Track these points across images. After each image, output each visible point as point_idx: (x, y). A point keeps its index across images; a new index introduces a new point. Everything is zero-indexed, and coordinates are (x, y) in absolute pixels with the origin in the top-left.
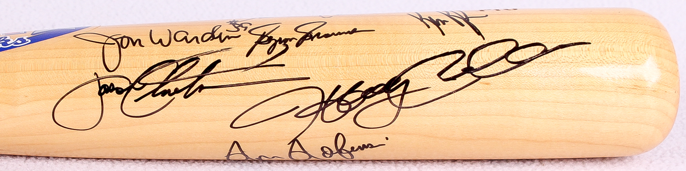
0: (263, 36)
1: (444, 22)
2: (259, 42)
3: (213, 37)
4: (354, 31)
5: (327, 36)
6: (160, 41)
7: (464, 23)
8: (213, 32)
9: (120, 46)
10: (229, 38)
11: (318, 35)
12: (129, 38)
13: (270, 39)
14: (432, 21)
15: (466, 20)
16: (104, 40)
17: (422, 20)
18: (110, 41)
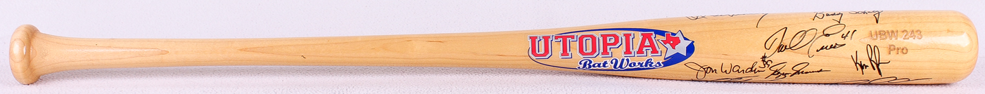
0: (775, 71)
1: (866, 66)
2: (773, 74)
3: (751, 71)
4: (821, 70)
5: (806, 73)
6: (726, 71)
7: (876, 68)
8: (752, 69)
9: (706, 72)
10: (759, 71)
11: (802, 73)
12: (711, 68)
13: (779, 73)
14: (861, 65)
15: (878, 65)
16: (698, 68)
17: (856, 64)
18: (702, 69)
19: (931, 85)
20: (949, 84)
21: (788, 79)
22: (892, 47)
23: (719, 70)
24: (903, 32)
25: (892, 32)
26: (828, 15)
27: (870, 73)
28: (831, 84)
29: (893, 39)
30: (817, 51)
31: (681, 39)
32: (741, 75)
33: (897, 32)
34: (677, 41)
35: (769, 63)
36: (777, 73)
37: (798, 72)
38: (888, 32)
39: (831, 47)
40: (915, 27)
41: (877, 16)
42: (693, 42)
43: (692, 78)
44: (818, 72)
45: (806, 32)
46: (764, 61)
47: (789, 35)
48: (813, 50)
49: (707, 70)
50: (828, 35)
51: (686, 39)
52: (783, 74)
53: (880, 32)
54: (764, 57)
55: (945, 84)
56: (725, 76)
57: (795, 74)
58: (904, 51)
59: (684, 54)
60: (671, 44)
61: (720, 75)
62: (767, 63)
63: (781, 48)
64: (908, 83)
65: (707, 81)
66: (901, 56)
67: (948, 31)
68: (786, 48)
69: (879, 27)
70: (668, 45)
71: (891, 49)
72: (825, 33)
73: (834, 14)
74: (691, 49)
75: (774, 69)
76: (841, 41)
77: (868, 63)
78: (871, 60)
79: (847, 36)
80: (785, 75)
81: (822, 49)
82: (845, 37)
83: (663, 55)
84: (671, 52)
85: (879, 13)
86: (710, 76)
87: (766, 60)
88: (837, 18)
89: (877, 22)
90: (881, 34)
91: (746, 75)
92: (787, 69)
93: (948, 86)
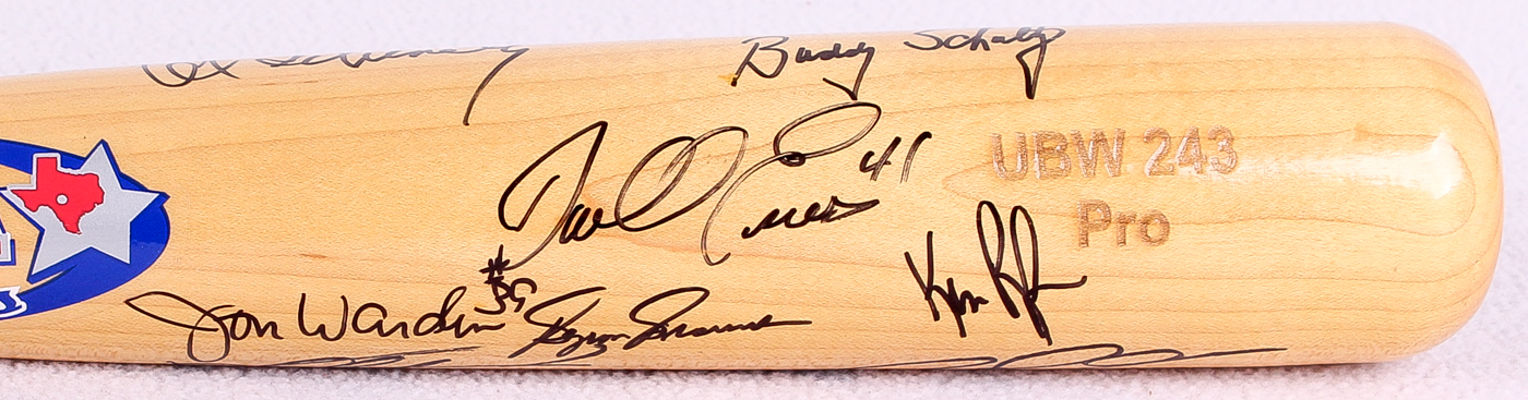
0: (554, 328)
1: (977, 302)
2: (544, 339)
3: (441, 326)
4: (766, 322)
5: (700, 330)
6: (321, 329)
7: (1021, 306)
8: (442, 316)
9: (230, 335)
10: (476, 328)
11: (680, 331)
12: (250, 318)
13: (572, 332)
14: (950, 297)
15: (1030, 297)
16: (192, 317)
17: (929, 290)
18: (208, 322)
19: (1289, 369)
20: (1370, 365)
21: (615, 355)
22: (1096, 215)
23: (287, 324)
24: (1149, 139)
25: (1100, 140)
26: (804, 56)
27: (996, 331)
28: (824, 373)
29: (1104, 169)
30: (746, 234)
31: (109, 182)
32: (395, 344)
33: (1121, 139)
34: (87, 196)
35: (522, 291)
36: (559, 332)
37: (659, 330)
38: (1078, 139)
39: (811, 215)
40: (1208, 116)
41: (1031, 59)
42: (163, 197)
43: (168, 357)
44: (753, 326)
45: (694, 143)
46: (495, 282)
47: (616, 157)
48: (725, 234)
49: (236, 323)
50: (794, 159)
51: (128, 183)
52: (591, 338)
53: (1041, 138)
54: (497, 266)
55: (1354, 366)
56: (318, 348)
57: (645, 336)
58: (1152, 227)
59: (122, 252)
60: (56, 208)
61: (294, 346)
62: (510, 291)
63: (576, 224)
64: (1175, 366)
65: (245, 369)
66: (1136, 255)
67: (1362, 133)
68: (597, 225)
69: (1039, 117)
70: (45, 215)
71: (1090, 219)
72: (785, 148)
73: (834, 53)
74: (151, 230)
75: (549, 315)
76: (856, 188)
77: (984, 287)
78: (996, 273)
79: (885, 161)
80: (599, 341)
81: (768, 222)
82: (875, 169)
83: (24, 258)
84: (61, 246)
85: (1043, 46)
86: (250, 348)
87: (509, 277)
88: (845, 70)
89: (1030, 93)
90: (1048, 149)
91: (414, 343)
92: (610, 317)
93: (1364, 376)
